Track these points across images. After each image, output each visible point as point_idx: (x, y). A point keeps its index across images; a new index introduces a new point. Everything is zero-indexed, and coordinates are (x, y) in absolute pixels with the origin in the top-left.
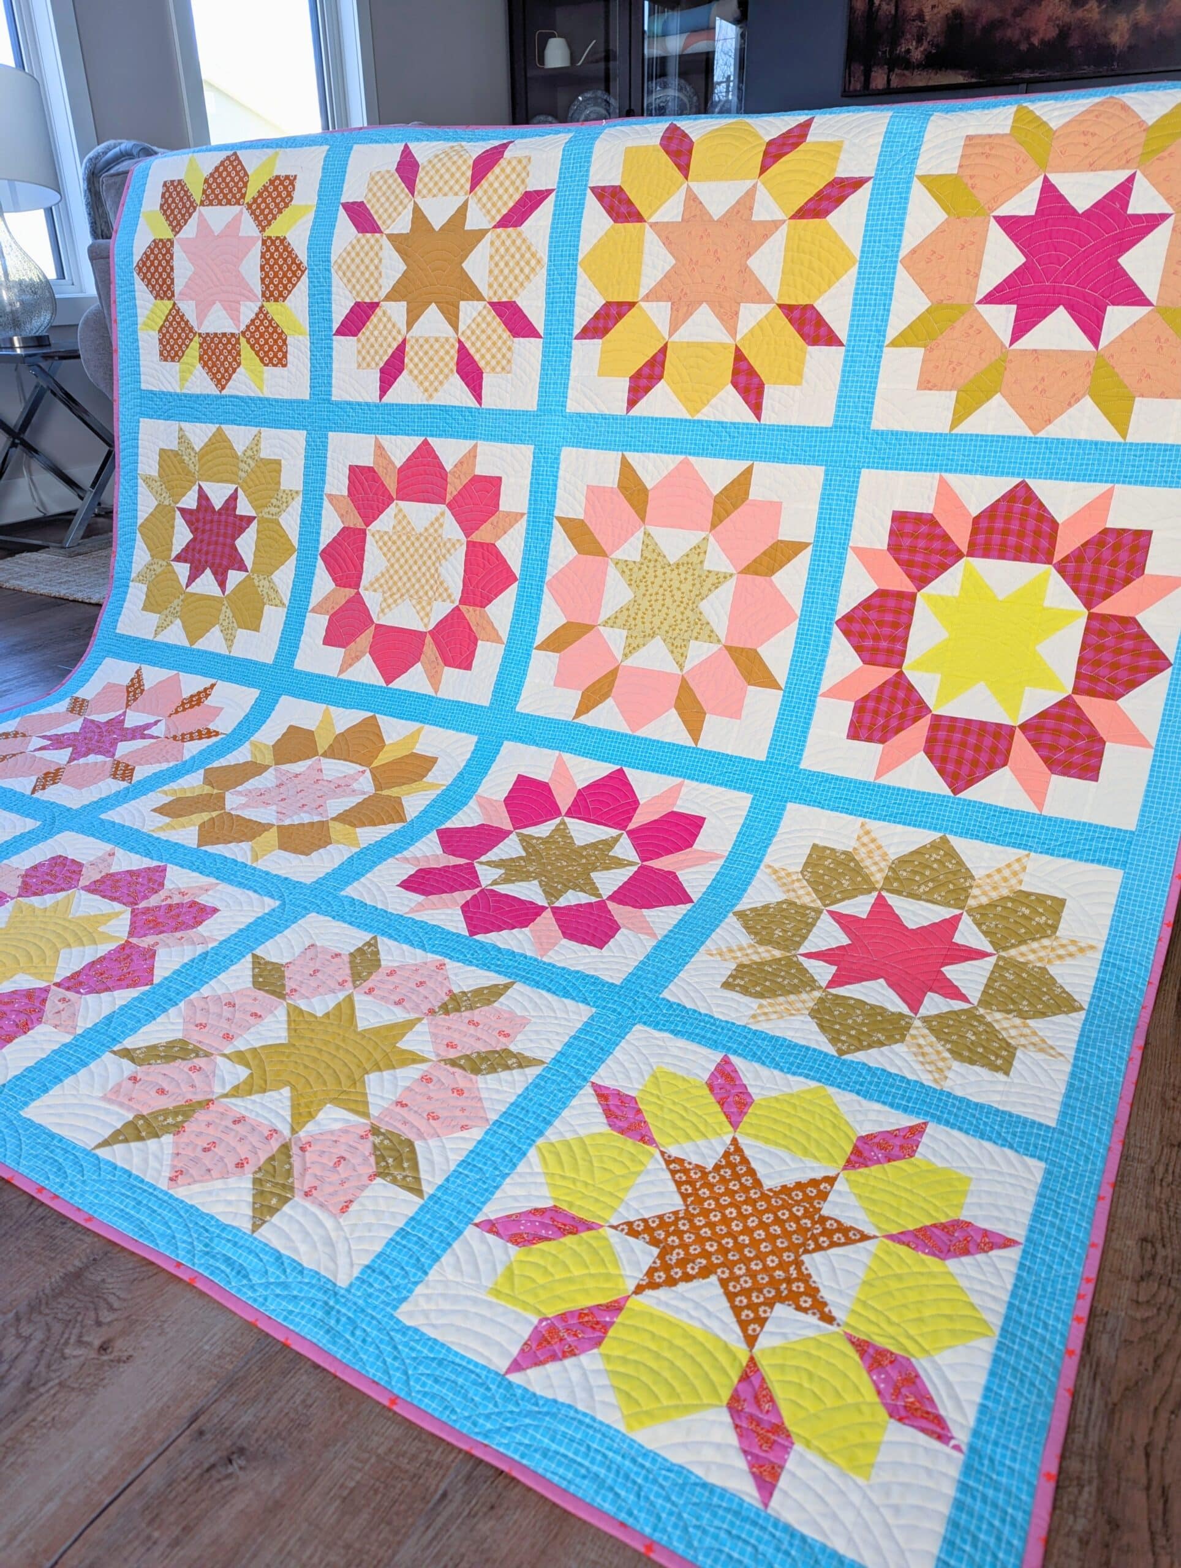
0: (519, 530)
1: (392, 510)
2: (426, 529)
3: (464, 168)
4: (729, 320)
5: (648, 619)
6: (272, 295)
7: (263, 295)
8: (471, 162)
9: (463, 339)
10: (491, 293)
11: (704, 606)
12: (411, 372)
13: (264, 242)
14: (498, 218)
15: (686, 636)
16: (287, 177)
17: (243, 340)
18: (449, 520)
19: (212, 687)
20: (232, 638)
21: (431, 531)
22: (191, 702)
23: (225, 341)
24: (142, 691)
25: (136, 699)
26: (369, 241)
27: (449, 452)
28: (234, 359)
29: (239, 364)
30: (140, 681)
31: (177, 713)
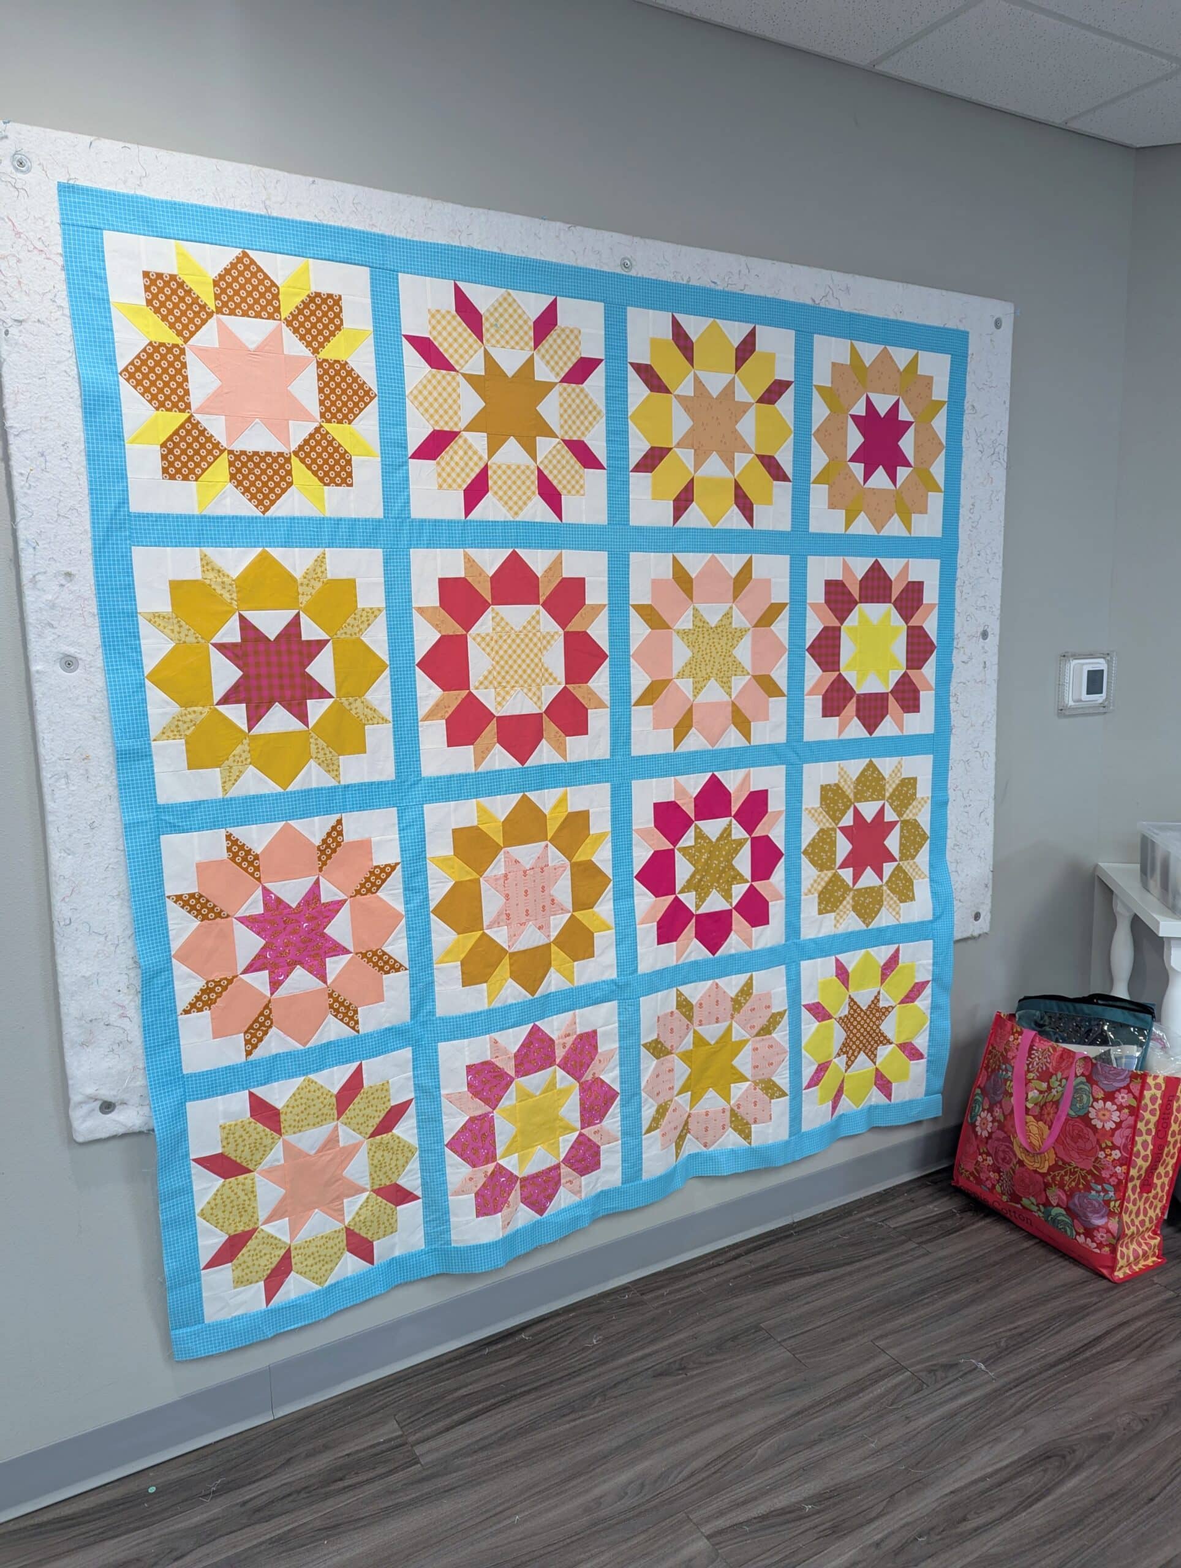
0: (603, 617)
1: (489, 614)
2: (525, 627)
3: (526, 328)
4: (730, 463)
5: (703, 667)
6: (333, 416)
7: (322, 415)
8: (531, 324)
9: (542, 467)
10: (563, 432)
11: (735, 652)
12: (496, 493)
13: (319, 365)
14: (563, 375)
15: (729, 674)
16: (329, 295)
17: (295, 460)
18: (545, 618)
19: (339, 822)
20: (335, 767)
21: (529, 628)
22: (328, 846)
23: (269, 460)
24: (257, 857)
25: (257, 869)
26: (444, 377)
27: (538, 560)
28: (283, 479)
29: (290, 484)
30: (242, 847)
31: (324, 864)
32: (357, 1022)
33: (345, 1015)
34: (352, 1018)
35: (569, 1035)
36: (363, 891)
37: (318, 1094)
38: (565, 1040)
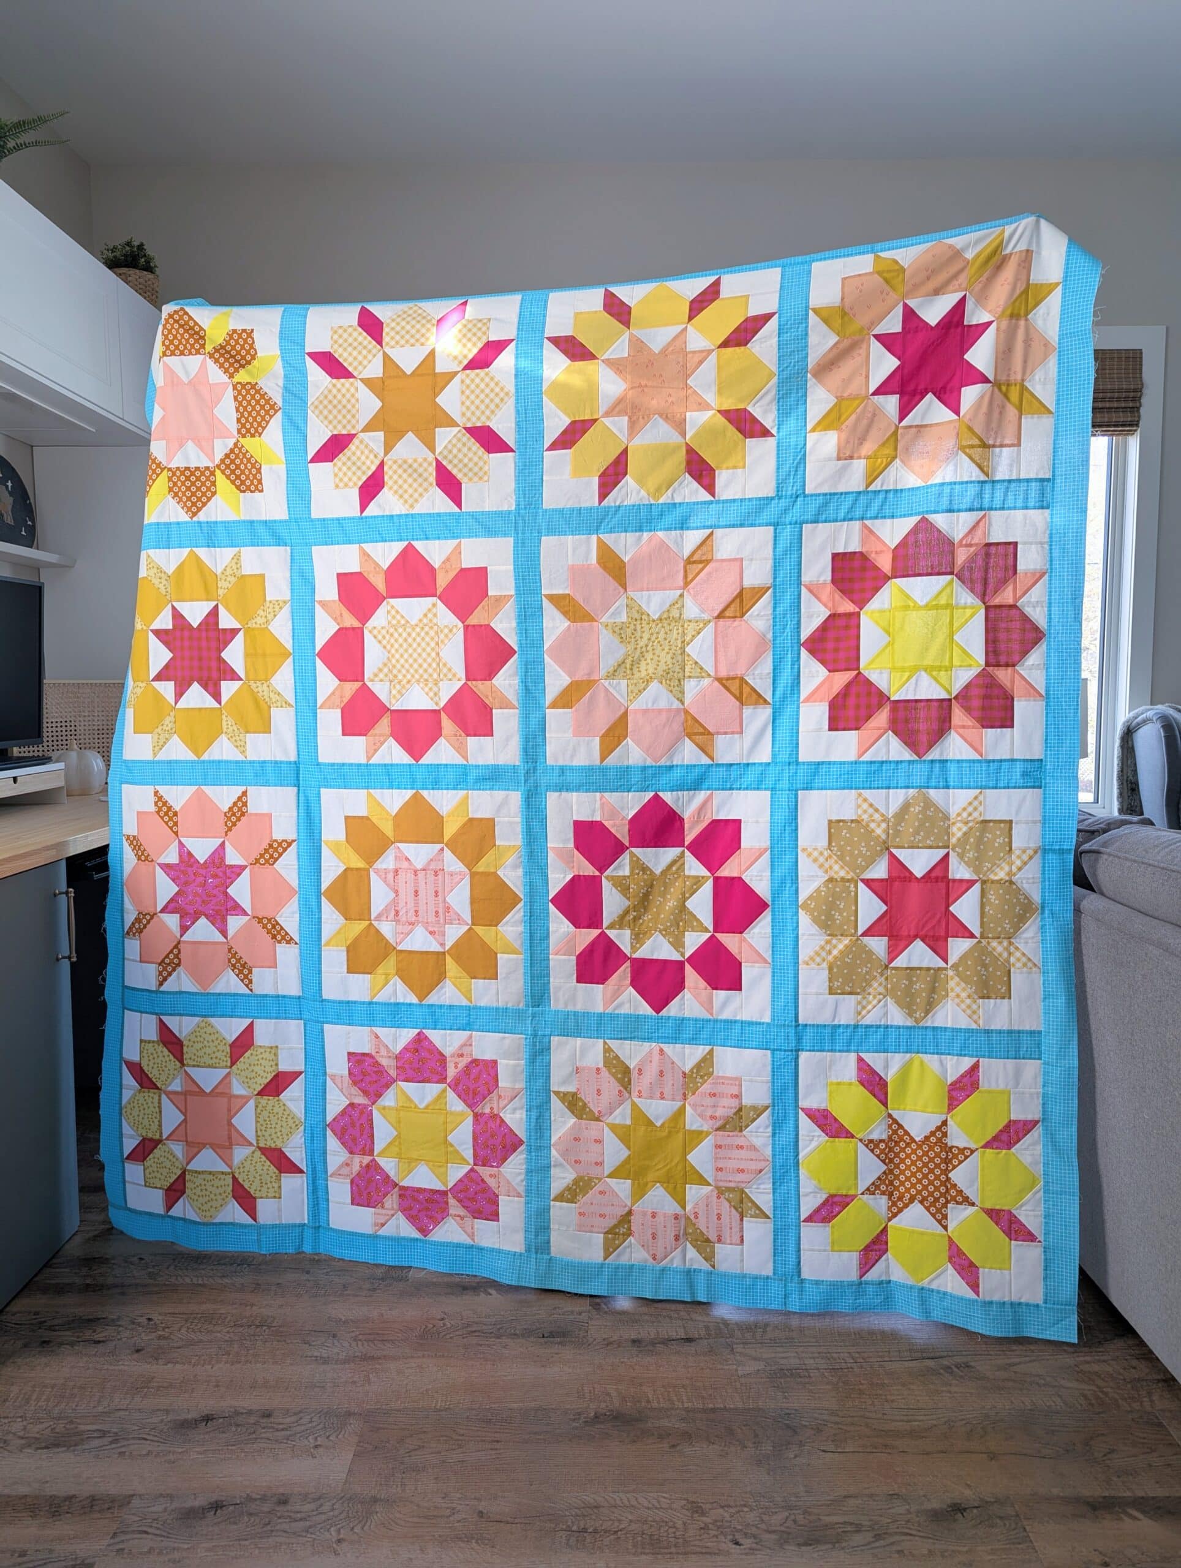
0: (510, 610)
1: (384, 608)
2: (421, 620)
4: (678, 425)
6: (248, 431)
7: (239, 431)
9: (439, 458)
10: (464, 420)
12: (392, 487)
13: (235, 387)
14: (466, 363)
15: (680, 676)
16: (244, 331)
17: (218, 472)
18: (442, 609)
19: (245, 793)
20: (242, 743)
21: (425, 621)
22: (234, 814)
23: (198, 474)
24: (176, 814)
25: (176, 824)
26: (343, 385)
27: (435, 552)
28: (208, 489)
29: (214, 493)
30: (165, 803)
31: (230, 829)
32: (251, 982)
33: (241, 972)
34: (246, 976)
35: (462, 1055)
36: (262, 861)
37: (213, 1037)
38: (457, 1060)
